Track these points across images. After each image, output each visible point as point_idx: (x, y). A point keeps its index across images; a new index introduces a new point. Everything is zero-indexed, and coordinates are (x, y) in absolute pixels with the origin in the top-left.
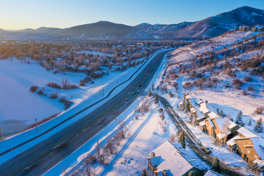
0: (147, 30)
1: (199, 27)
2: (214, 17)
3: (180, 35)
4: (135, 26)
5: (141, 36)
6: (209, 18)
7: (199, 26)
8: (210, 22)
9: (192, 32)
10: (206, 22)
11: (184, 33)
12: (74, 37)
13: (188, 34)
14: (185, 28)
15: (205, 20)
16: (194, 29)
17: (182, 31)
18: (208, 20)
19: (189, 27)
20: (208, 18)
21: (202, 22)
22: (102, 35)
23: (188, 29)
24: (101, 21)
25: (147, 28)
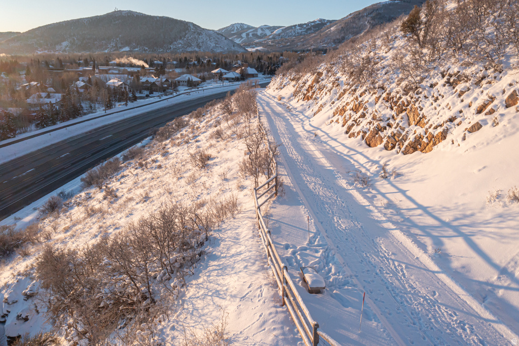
0: (242, 38)
1: (355, 25)
2: (386, 4)
3: (312, 45)
4: (219, 30)
5: (213, 45)
6: (374, 5)
7: (354, 22)
8: (379, 13)
9: (338, 37)
10: (369, 14)
11: (319, 41)
12: (40, 51)
13: (329, 41)
14: (322, 30)
15: (365, 9)
16: (341, 31)
17: (315, 36)
18: (374, 10)
19: (331, 27)
20: (372, 5)
21: (359, 14)
22: (113, 44)
23: (329, 31)
24: (118, 11)
25: (242, 33)
